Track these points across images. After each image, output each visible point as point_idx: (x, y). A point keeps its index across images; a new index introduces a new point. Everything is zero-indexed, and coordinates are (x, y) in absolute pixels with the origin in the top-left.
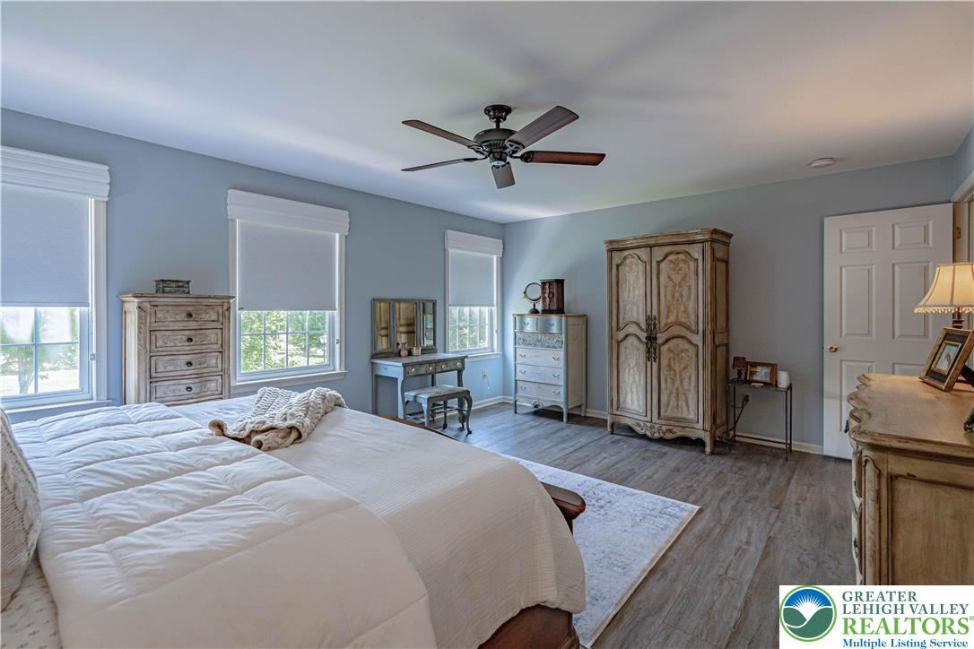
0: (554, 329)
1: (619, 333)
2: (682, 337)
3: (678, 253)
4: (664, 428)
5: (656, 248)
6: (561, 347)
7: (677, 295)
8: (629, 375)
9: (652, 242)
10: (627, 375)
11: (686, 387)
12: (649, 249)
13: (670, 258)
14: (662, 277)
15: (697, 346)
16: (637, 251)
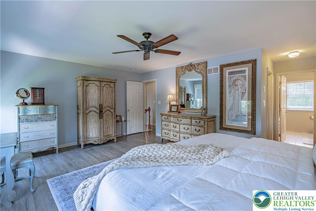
0: (51, 112)
1: (87, 111)
2: (109, 110)
3: (108, 85)
4: (104, 139)
5: (102, 82)
6: (55, 120)
7: (107, 97)
8: (91, 125)
9: (101, 80)
10: (90, 126)
11: (109, 125)
12: (100, 82)
13: (106, 86)
14: (104, 92)
15: (112, 112)
16: (95, 82)
